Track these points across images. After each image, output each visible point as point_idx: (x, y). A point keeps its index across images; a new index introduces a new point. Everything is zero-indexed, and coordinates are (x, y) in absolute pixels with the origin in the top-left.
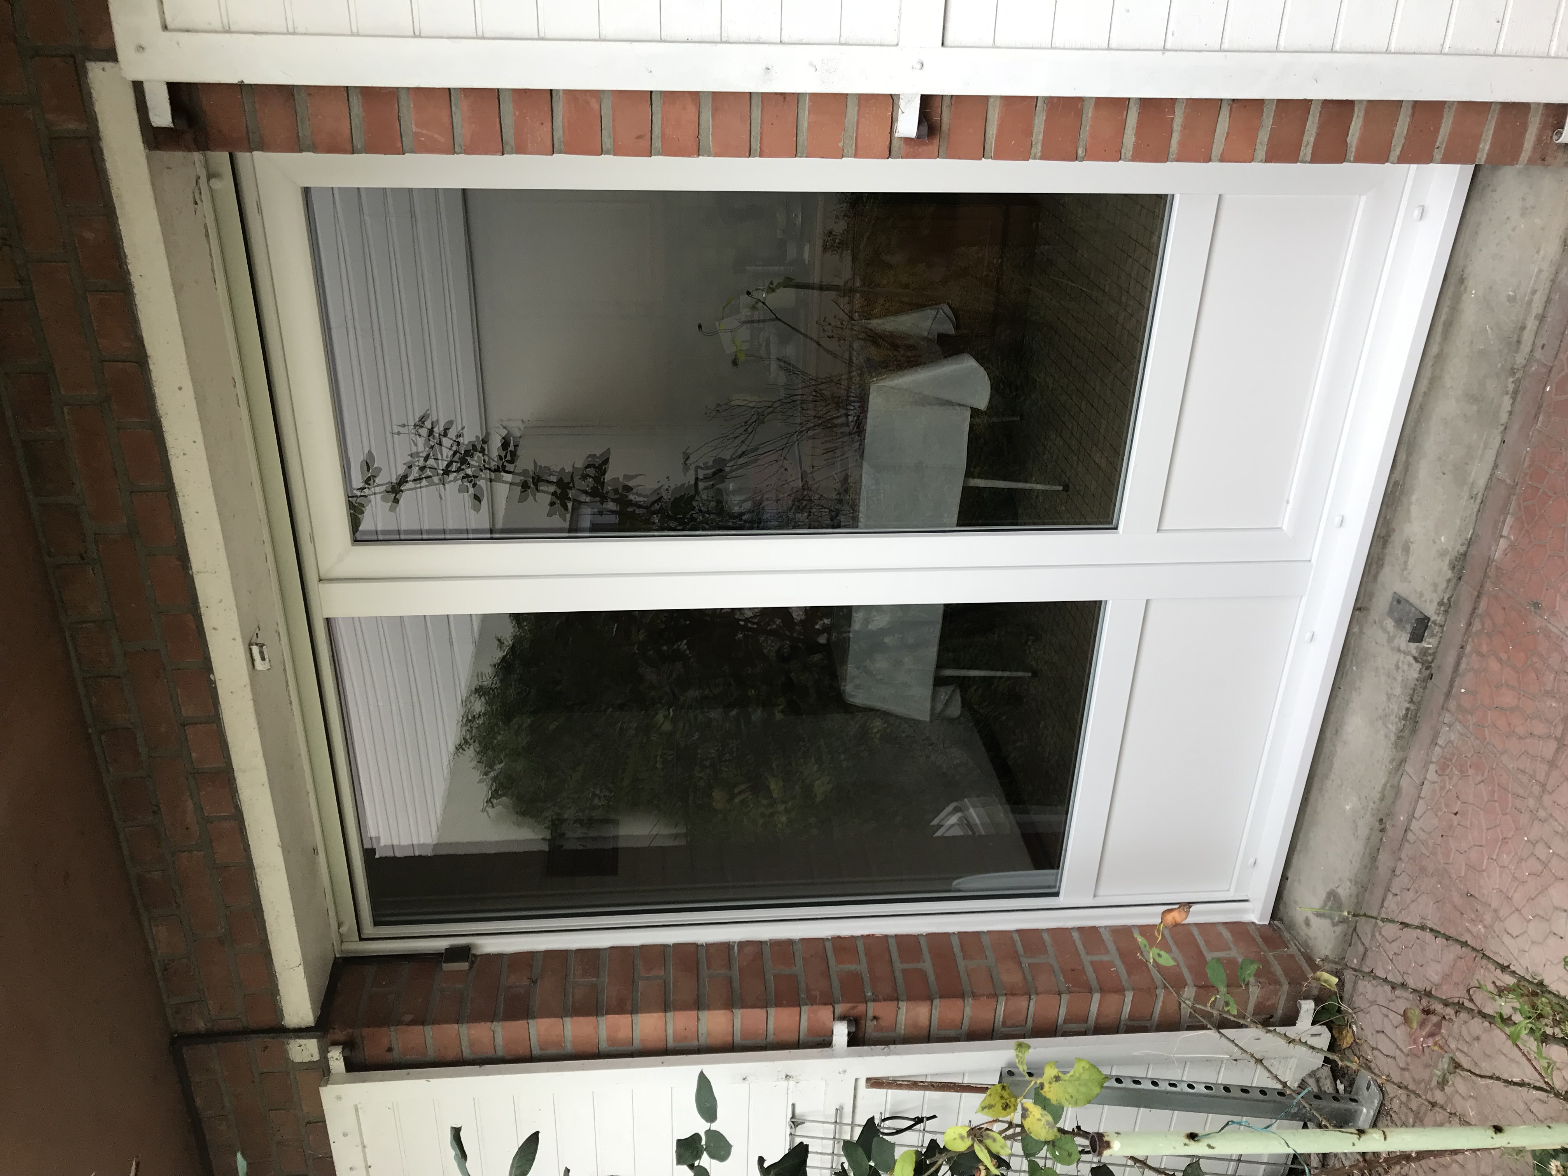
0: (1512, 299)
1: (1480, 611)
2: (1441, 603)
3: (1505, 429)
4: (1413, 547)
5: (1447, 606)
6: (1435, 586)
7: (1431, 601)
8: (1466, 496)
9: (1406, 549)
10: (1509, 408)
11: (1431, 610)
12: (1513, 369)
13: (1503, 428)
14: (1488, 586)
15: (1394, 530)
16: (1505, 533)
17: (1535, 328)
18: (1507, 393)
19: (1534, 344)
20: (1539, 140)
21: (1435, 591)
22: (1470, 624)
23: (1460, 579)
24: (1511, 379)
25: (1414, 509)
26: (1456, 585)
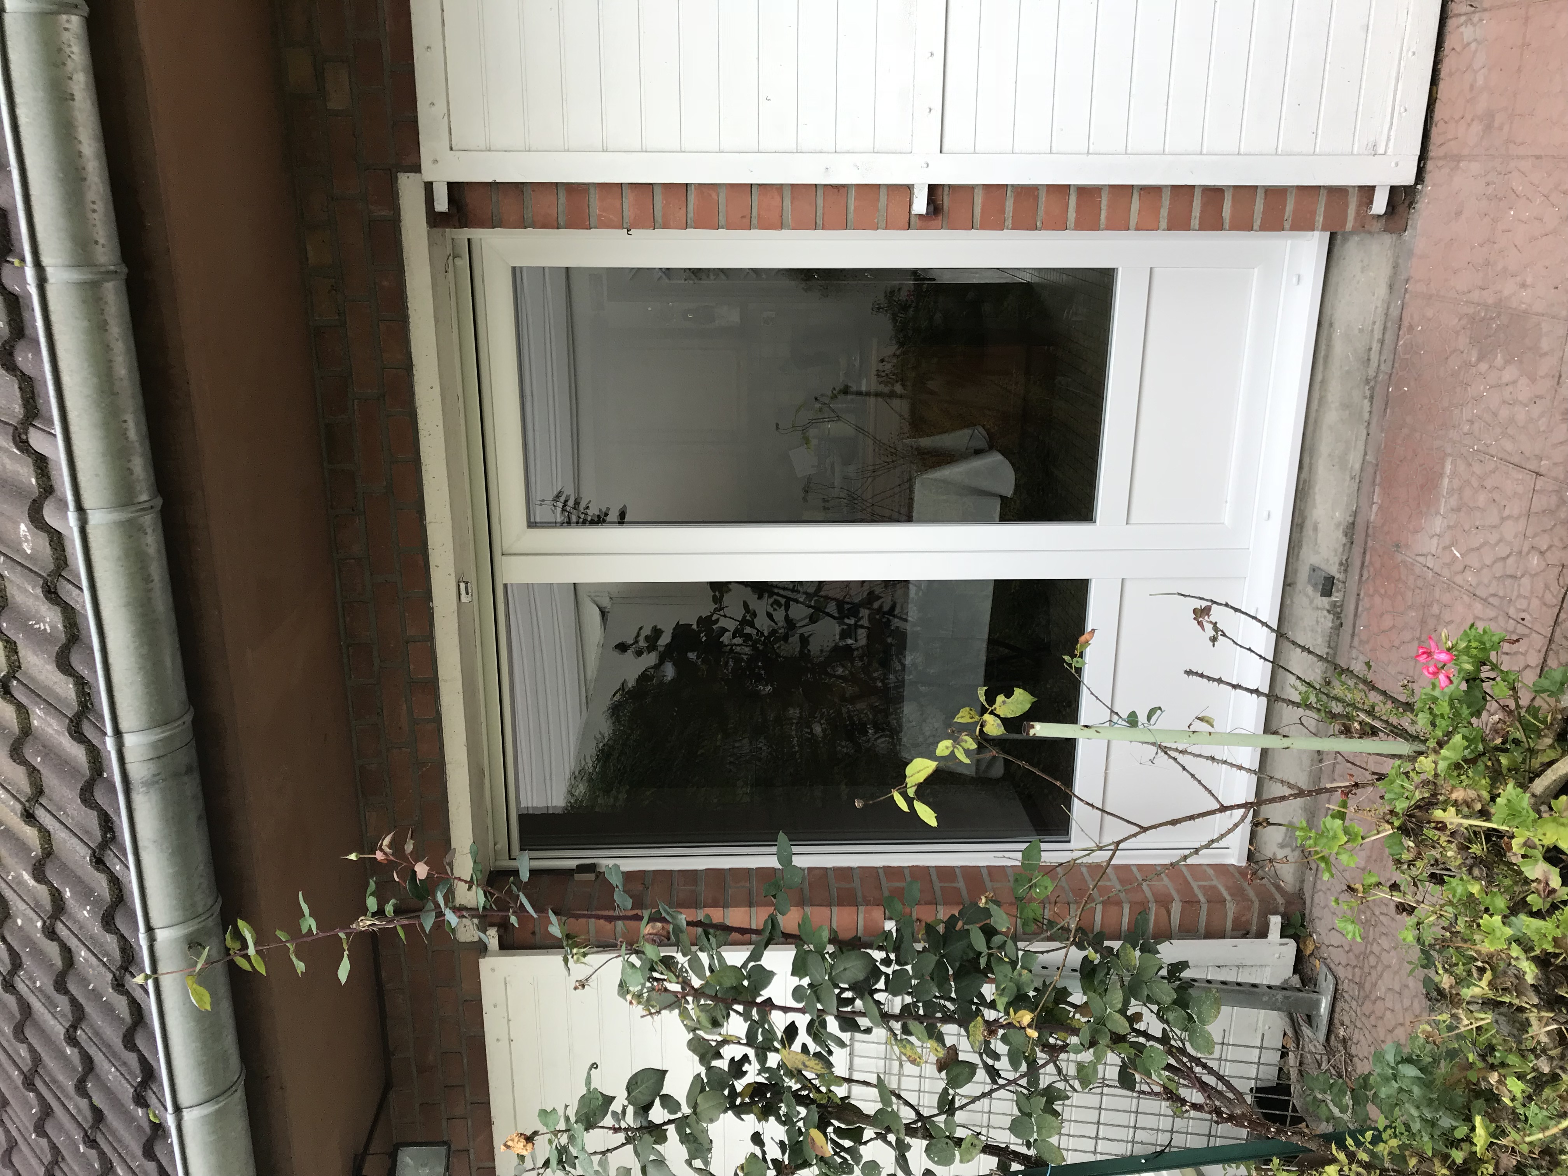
0: (1361, 331)
1: (1366, 563)
2: (1341, 564)
3: (1369, 424)
4: (1320, 526)
5: (1345, 566)
6: (1336, 551)
7: (1334, 563)
8: (1348, 478)
9: (1315, 529)
10: (1368, 409)
11: (1334, 570)
12: (1367, 380)
13: (1366, 424)
14: (1370, 543)
15: (1306, 517)
16: (1375, 501)
17: (1378, 349)
18: (1365, 397)
19: (1379, 360)
20: (1358, 213)
21: (1336, 555)
22: (1361, 576)
23: (1352, 543)
24: (1367, 388)
25: (1317, 497)
26: (1350, 548)
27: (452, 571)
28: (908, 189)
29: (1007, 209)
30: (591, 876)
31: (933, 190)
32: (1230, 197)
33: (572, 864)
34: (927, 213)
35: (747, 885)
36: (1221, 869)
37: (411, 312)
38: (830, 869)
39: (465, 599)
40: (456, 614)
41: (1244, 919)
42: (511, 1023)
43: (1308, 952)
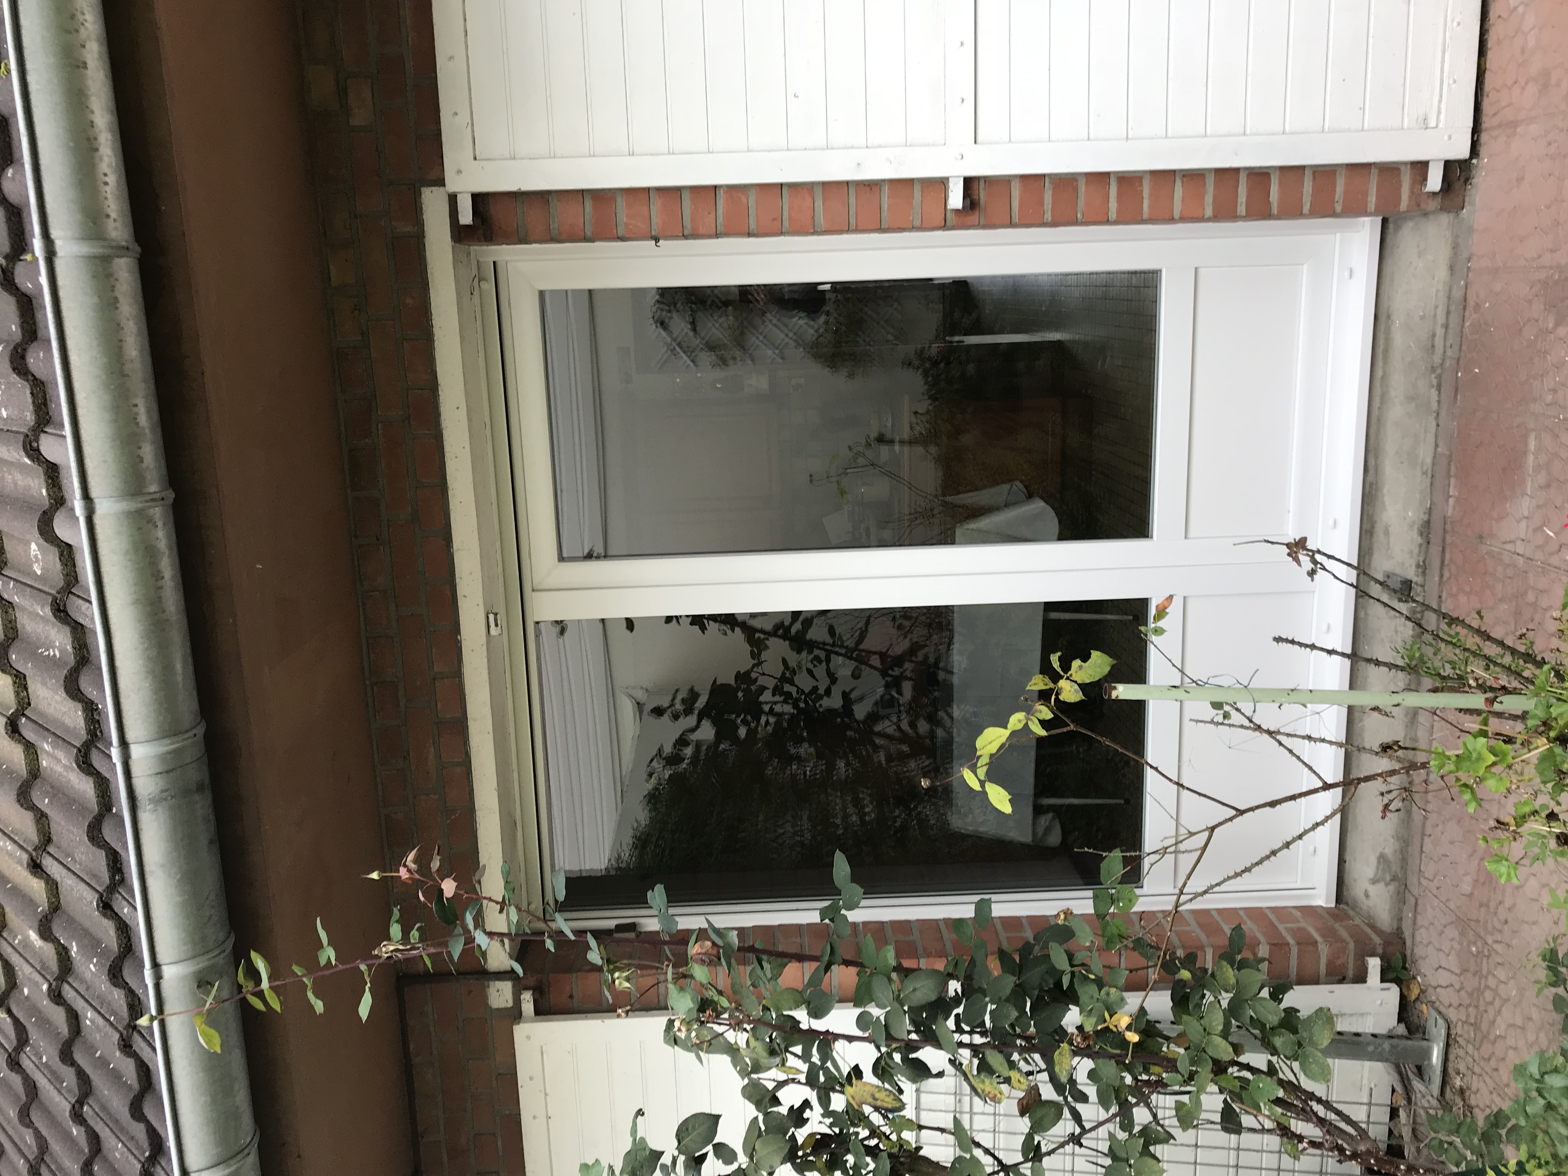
0: (1422, 318)
1: (1446, 562)
2: (1418, 566)
3: (1438, 414)
4: (1391, 529)
5: (1423, 568)
6: (1411, 552)
7: (1411, 566)
8: (1419, 473)
9: (1387, 533)
10: (1437, 398)
11: (1411, 573)
12: (1432, 367)
13: (1435, 415)
14: (1449, 539)
15: (1376, 522)
16: (1451, 493)
17: (1443, 334)
18: (1433, 387)
19: (1445, 346)
20: (1412, 192)
21: (1412, 557)
22: (1442, 576)
23: (1429, 543)
24: (1433, 376)
25: (1387, 499)
26: (1427, 549)
27: (481, 601)
28: (943, 183)
29: (1046, 202)
30: (632, 935)
31: (969, 182)
32: (1277, 181)
33: (611, 924)
34: (964, 207)
35: (798, 940)
36: (1309, 911)
37: (436, 330)
38: (886, 922)
39: (494, 631)
40: (485, 647)
41: (1339, 962)
42: (548, 1097)
43: (1413, 997)
